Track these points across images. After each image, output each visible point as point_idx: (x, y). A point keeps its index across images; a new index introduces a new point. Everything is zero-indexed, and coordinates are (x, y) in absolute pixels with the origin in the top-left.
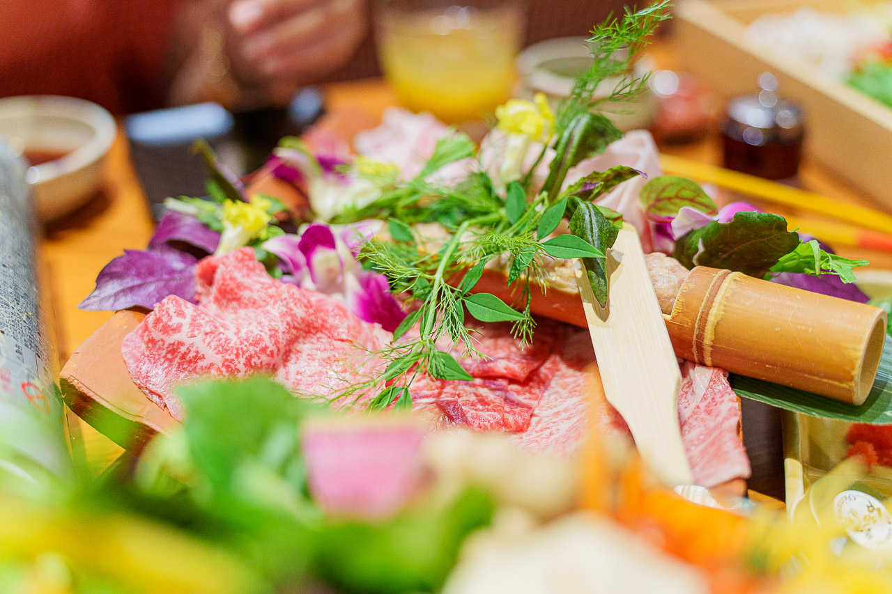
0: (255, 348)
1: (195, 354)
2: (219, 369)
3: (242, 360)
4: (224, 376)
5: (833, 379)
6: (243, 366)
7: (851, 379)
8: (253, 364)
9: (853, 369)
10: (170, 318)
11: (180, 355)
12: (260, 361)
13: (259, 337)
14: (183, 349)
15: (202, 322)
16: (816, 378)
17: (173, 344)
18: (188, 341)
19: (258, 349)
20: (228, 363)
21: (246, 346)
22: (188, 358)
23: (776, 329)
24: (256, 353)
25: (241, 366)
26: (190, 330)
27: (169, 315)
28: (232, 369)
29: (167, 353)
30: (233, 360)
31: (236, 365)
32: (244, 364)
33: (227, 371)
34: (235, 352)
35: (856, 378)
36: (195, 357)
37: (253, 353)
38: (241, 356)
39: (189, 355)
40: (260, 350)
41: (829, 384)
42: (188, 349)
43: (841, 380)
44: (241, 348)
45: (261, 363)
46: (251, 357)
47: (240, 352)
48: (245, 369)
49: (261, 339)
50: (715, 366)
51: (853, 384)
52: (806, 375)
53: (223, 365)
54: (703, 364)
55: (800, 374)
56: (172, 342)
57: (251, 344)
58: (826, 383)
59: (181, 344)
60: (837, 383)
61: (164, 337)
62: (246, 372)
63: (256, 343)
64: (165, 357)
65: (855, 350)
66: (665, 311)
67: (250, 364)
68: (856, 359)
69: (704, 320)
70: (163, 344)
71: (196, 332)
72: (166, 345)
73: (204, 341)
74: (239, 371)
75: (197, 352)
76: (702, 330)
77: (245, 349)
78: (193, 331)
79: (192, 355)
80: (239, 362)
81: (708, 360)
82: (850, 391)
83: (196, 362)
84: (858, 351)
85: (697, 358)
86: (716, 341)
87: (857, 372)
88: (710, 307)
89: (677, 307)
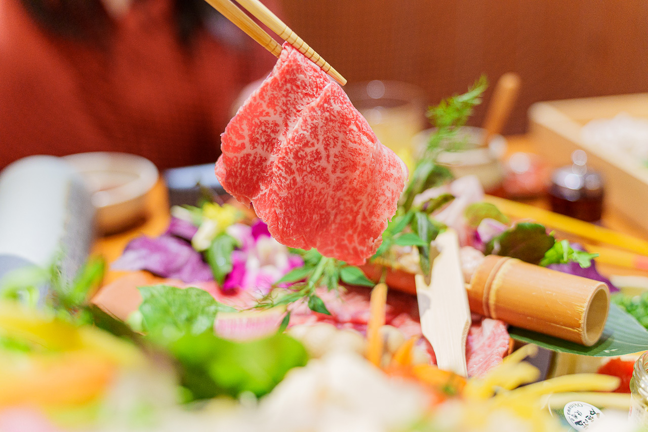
0: (299, 145)
1: (259, 159)
2: (277, 166)
3: (291, 155)
4: (282, 170)
5: (568, 327)
6: (293, 160)
7: (579, 326)
8: (300, 156)
9: (580, 319)
10: (235, 143)
11: (250, 163)
12: (304, 152)
13: (302, 135)
14: (251, 158)
15: (258, 136)
16: (558, 326)
17: (244, 157)
18: (252, 152)
19: (301, 146)
20: (282, 160)
21: (292, 145)
22: (256, 163)
23: (533, 293)
24: (300, 148)
25: (292, 160)
26: (251, 145)
27: (233, 141)
28: (286, 163)
29: (241, 165)
30: (284, 157)
31: (288, 160)
32: (293, 158)
33: (283, 166)
34: (284, 151)
35: (582, 325)
36: (260, 161)
37: (298, 149)
38: (289, 154)
39: (256, 161)
40: (303, 146)
41: (566, 329)
42: (254, 157)
43: (573, 327)
44: (288, 147)
45: (306, 153)
46: (297, 152)
47: (288, 150)
48: (295, 162)
49: (304, 137)
50: (499, 319)
51: (580, 329)
52: (552, 324)
53: (279, 162)
54: (490, 317)
55: (549, 323)
56: (243, 156)
57: (295, 143)
58: (564, 329)
59: (248, 155)
60: (571, 329)
61: (236, 154)
62: (296, 163)
63: (300, 140)
64: (241, 168)
65: (581, 306)
66: (467, 282)
67: (298, 157)
68: (582, 313)
69: (489, 288)
70: (237, 160)
71: (256, 145)
72: (239, 159)
73: (263, 148)
74: (291, 164)
75: (261, 157)
76: (488, 294)
77: (291, 147)
78: (253, 145)
79: (258, 159)
80: (289, 158)
81: (493, 314)
82: (579, 334)
83: (262, 164)
84: (583, 307)
85: (486, 313)
86: (497, 301)
87: (583, 321)
88: (493, 279)
89: (473, 279)
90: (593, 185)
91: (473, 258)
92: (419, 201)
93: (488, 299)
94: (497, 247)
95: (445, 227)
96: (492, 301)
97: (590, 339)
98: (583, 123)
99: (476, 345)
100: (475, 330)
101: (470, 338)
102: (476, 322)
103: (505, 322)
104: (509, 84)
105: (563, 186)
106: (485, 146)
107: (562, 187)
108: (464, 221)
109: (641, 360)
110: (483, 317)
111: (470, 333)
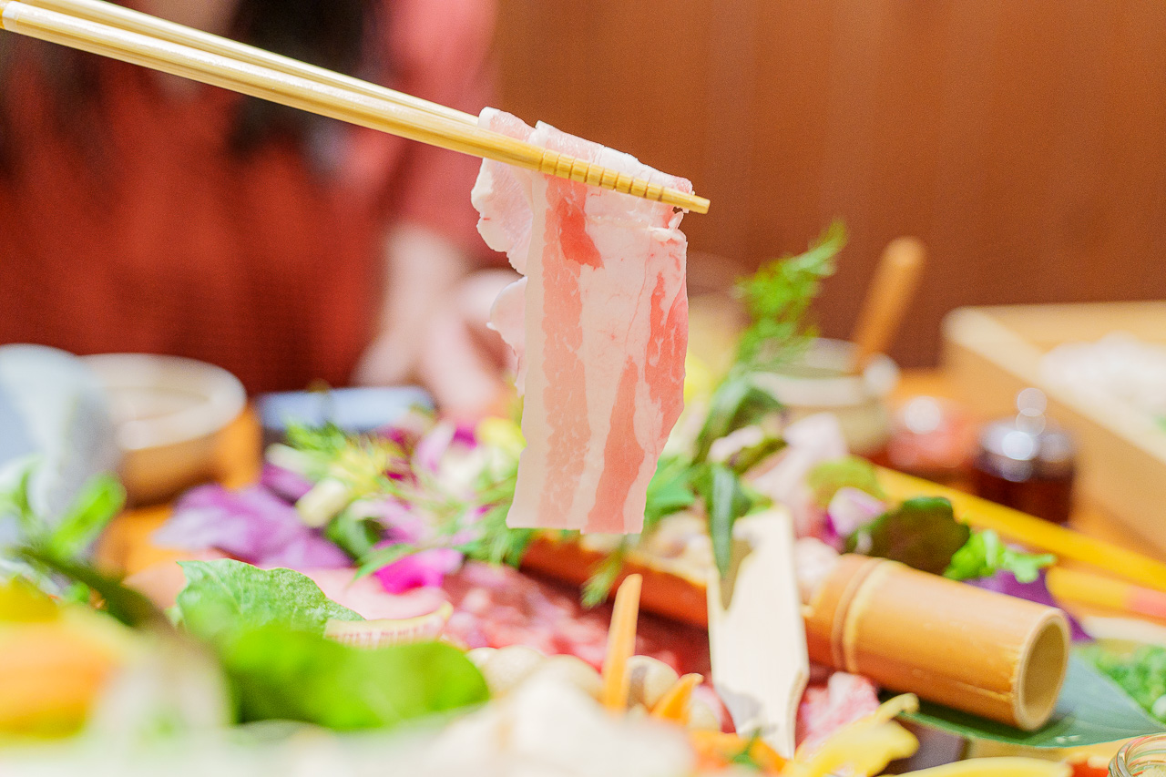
5: (989, 689)
7: (1009, 689)
9: (1011, 675)
16: (970, 688)
23: (925, 625)
35: (1014, 688)
41: (986, 696)
43: (998, 691)
50: (863, 673)
51: (1011, 695)
52: (961, 685)
54: (845, 670)
55: (953, 682)
58: (981, 695)
60: (993, 695)
65: (1014, 651)
66: (805, 601)
68: (1014, 663)
69: (845, 615)
76: (843, 624)
81: (851, 664)
82: (1008, 705)
84: (1018, 656)
85: (837, 662)
86: (860, 639)
87: (1017, 679)
88: (853, 595)
89: (817, 598)
90: (1056, 453)
91: (820, 560)
92: (723, 449)
93: (841, 635)
94: (864, 542)
95: (767, 503)
96: (850, 639)
97: (1030, 717)
98: (1047, 347)
99: (816, 720)
100: (816, 695)
101: (805, 707)
102: (818, 681)
103: (873, 680)
104: (903, 259)
105: (1000, 454)
106: (858, 372)
107: (997, 456)
108: (805, 495)
109: (1122, 755)
110: (832, 670)
111: (804, 700)
